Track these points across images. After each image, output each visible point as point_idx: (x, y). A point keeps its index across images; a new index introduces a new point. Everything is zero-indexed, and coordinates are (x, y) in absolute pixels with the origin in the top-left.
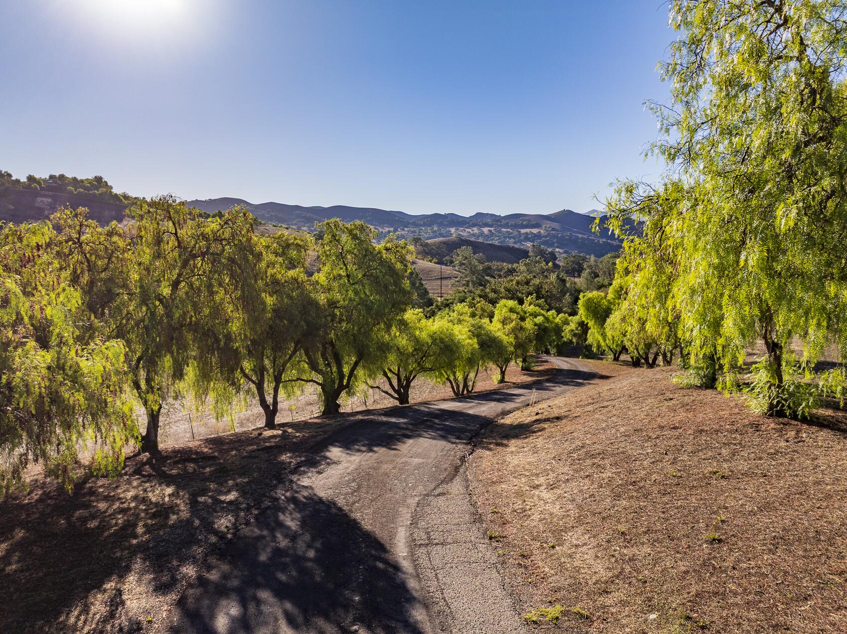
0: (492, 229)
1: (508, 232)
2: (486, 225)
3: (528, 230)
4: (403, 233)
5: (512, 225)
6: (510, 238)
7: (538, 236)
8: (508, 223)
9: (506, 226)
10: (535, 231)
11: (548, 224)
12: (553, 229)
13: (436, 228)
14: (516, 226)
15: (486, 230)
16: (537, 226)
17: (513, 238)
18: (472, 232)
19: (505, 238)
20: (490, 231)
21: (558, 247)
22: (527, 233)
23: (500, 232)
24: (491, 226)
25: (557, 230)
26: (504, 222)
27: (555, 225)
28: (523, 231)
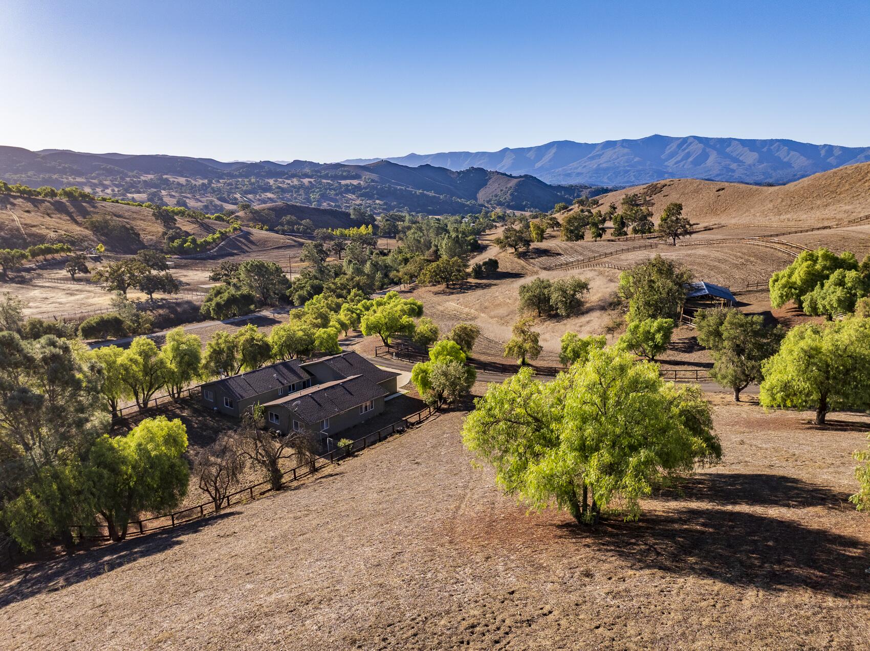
0: (312, 180)
1: (328, 183)
2: (306, 176)
3: (348, 182)
4: (219, 185)
5: (332, 176)
6: (330, 189)
7: (358, 187)
8: (328, 174)
9: (326, 177)
10: (355, 182)
11: (367, 175)
12: (373, 181)
13: (253, 180)
14: (335, 178)
15: (306, 181)
16: (357, 177)
17: (334, 189)
18: (291, 184)
19: (326, 189)
20: (310, 182)
21: (378, 199)
22: (347, 185)
23: (320, 183)
24: (311, 177)
25: (376, 182)
26: (323, 173)
27: (374, 176)
28: (343, 182)
